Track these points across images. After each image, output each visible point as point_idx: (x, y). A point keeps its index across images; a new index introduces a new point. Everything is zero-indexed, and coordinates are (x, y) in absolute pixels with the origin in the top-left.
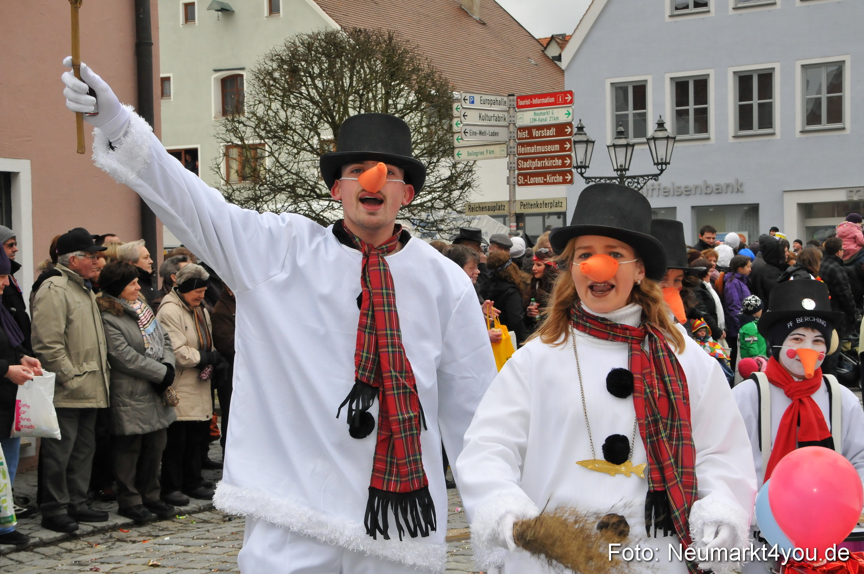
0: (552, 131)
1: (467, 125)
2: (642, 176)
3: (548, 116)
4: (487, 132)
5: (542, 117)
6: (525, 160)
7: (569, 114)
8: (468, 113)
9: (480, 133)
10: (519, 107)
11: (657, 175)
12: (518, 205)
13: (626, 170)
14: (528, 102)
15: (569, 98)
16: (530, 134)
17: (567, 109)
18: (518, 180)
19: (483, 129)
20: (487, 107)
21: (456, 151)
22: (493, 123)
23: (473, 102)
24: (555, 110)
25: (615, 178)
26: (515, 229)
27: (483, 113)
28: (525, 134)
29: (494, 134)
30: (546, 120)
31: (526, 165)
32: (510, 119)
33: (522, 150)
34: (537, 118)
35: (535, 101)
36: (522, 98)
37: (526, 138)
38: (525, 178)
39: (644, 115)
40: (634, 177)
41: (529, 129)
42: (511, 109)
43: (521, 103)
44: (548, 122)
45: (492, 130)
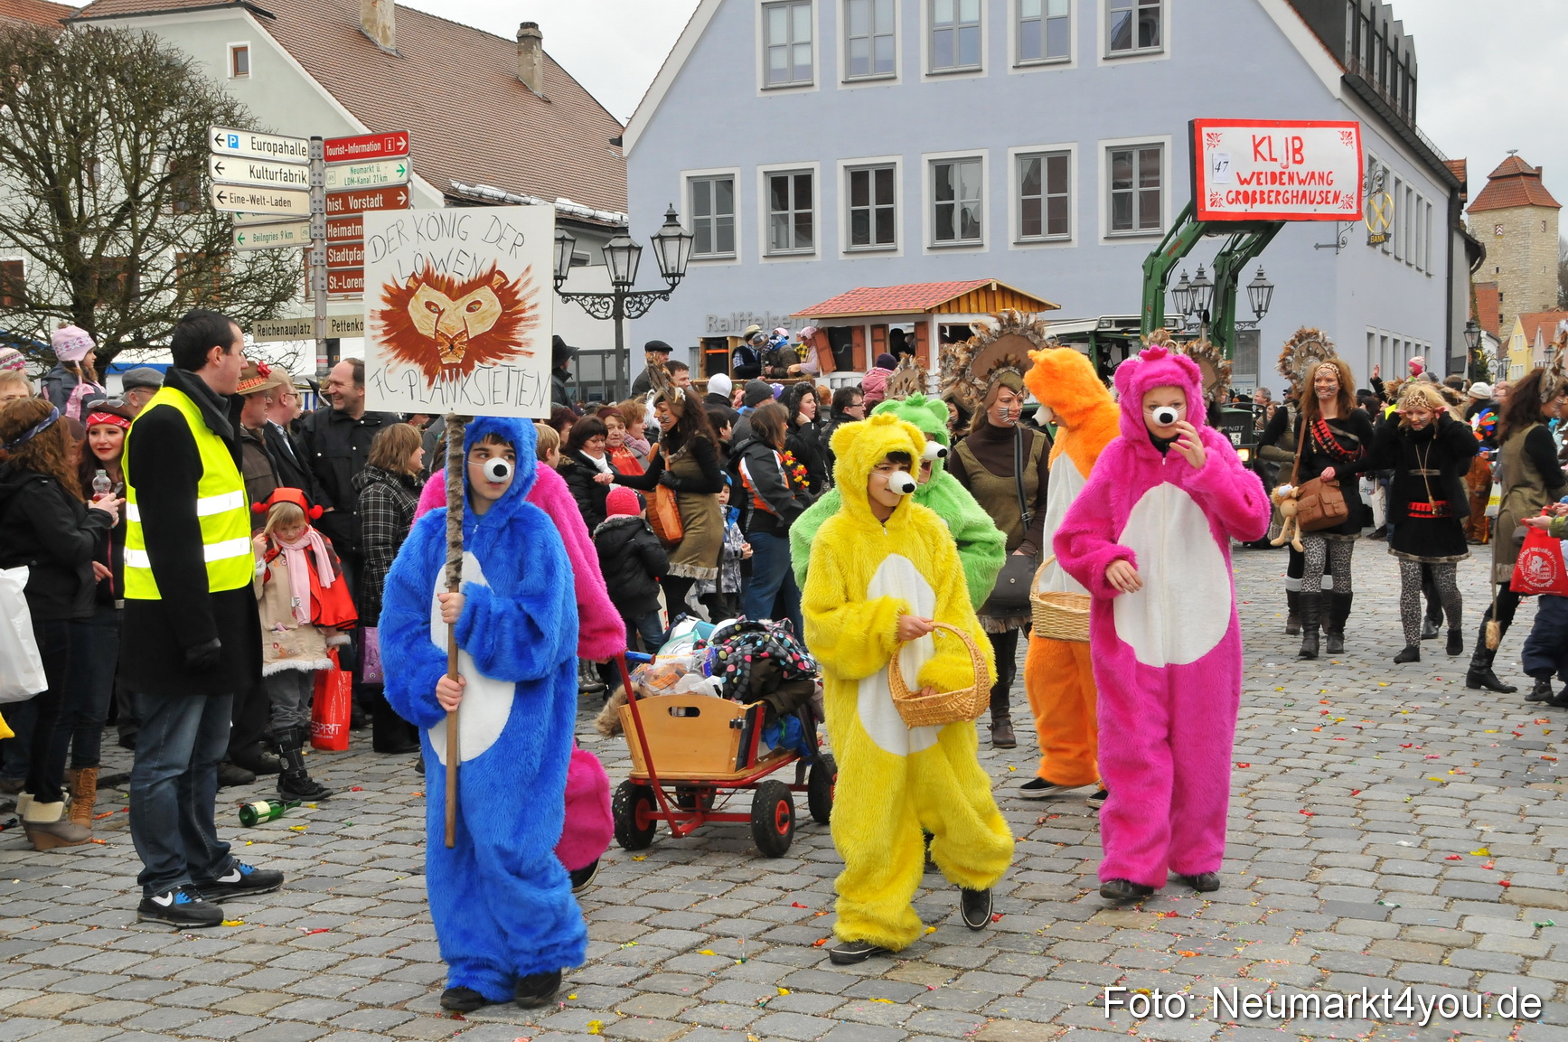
0: (380, 198)
1: (227, 184)
2: (646, 294)
3: (372, 174)
4: (268, 199)
5: (363, 176)
6: (339, 248)
7: (403, 170)
8: (225, 162)
9: (253, 199)
10: (329, 158)
11: (667, 292)
12: (329, 324)
13: (629, 284)
14: (340, 150)
15: (403, 143)
16: (345, 204)
17: (399, 162)
18: (329, 284)
19: (258, 193)
20: (266, 154)
21: (237, 234)
22: (278, 182)
23: (235, 145)
24: (382, 164)
25: (608, 296)
26: (326, 365)
27: (258, 166)
28: (337, 205)
29: (280, 203)
30: (368, 181)
31: (340, 257)
32: (316, 179)
33: (334, 232)
34: (355, 177)
35: (353, 149)
36: (332, 143)
37: (339, 212)
38: (339, 280)
39: (731, 220)
40: (635, 295)
41: (342, 195)
42: (317, 162)
43: (332, 152)
44: (373, 184)
45: (277, 195)
